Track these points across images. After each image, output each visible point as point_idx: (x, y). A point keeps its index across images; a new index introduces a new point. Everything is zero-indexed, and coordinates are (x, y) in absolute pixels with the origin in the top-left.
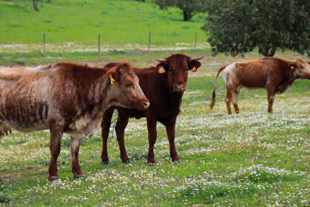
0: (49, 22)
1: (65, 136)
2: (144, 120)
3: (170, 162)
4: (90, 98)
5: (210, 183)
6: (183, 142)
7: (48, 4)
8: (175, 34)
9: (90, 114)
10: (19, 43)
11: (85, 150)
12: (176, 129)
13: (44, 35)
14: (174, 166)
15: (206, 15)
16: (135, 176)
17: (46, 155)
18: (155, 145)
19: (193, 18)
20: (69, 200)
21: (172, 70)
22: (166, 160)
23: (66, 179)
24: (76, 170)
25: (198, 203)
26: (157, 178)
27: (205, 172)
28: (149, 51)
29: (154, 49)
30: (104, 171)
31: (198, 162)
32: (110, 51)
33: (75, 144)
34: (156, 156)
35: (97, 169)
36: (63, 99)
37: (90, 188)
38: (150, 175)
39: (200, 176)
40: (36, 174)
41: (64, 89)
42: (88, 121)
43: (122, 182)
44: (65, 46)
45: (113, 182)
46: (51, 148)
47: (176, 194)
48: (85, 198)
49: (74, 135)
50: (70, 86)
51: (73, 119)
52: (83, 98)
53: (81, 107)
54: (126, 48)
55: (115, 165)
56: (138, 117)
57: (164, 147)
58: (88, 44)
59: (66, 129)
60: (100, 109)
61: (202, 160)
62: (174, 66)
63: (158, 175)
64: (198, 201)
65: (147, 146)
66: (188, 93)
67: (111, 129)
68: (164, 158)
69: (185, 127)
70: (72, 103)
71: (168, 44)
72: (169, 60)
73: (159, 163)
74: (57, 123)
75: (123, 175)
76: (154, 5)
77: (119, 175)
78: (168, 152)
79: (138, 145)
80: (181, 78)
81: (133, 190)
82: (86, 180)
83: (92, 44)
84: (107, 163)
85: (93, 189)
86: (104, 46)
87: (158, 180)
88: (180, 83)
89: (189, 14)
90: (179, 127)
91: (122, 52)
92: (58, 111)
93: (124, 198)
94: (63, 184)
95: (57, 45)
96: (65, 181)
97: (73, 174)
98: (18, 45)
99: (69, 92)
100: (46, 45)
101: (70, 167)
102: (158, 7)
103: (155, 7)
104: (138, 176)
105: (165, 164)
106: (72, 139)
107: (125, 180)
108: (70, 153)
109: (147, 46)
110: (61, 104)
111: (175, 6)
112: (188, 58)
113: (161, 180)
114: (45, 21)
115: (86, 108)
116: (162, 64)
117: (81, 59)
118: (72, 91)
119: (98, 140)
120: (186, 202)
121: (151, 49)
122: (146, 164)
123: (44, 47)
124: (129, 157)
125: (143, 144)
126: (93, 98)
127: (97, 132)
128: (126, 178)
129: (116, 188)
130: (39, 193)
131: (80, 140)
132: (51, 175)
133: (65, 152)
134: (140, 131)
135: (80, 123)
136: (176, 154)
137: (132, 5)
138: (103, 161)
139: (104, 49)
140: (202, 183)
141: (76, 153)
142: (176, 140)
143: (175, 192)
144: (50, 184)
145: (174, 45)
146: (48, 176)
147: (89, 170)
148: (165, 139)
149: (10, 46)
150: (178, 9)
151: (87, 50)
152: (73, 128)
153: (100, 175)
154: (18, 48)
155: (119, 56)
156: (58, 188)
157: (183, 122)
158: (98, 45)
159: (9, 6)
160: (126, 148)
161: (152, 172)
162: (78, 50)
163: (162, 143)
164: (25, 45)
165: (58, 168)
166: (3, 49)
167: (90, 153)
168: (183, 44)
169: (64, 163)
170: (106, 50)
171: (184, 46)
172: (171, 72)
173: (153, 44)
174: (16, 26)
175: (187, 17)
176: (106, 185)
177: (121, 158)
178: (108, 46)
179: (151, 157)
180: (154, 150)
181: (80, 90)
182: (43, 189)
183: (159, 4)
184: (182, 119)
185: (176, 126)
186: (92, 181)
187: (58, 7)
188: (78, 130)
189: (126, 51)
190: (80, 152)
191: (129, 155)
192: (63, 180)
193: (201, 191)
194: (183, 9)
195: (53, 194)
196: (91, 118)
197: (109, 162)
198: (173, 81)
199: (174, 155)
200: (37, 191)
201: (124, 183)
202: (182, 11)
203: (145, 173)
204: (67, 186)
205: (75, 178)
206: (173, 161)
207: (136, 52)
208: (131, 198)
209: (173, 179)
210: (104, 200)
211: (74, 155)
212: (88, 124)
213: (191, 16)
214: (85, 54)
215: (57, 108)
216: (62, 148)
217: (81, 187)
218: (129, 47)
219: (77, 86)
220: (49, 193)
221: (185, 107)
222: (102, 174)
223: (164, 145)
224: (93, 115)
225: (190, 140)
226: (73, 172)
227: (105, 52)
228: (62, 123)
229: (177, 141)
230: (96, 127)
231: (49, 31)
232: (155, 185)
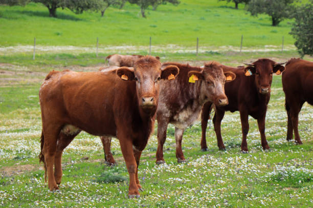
0: (155, 27)
1: (171, 127)
2: (237, 113)
3: (261, 150)
4: (190, 93)
5: (298, 170)
6: (273, 133)
7: (154, 12)
8: (264, 37)
9: (191, 108)
10: (129, 45)
11: (186, 138)
12: (266, 122)
13: (150, 38)
14: (265, 154)
15: (293, 21)
16: (231, 162)
17: (153, 142)
18: (248, 135)
19: (281, 23)
20: (174, 181)
21: (258, 73)
22: (258, 149)
23: (171, 164)
24: (180, 155)
25: (288, 187)
26: (250, 164)
27: (293, 160)
28: (241, 52)
29: (245, 51)
30: (203, 157)
31: (287, 151)
32: (207, 52)
33: (179, 133)
34: (249, 145)
35: (197, 155)
36: (169, 94)
37: (192, 172)
38: (244, 161)
39: (289, 164)
40: (146, 159)
41: (170, 85)
42: (190, 113)
43: (219, 167)
44: (168, 48)
45: (212, 167)
47: (268, 179)
48: (188, 180)
49: (178, 125)
50: (174, 83)
51: (177, 112)
53: (184, 102)
54: (221, 50)
55: (213, 152)
56: (232, 111)
57: (256, 137)
58: (187, 46)
59: (171, 120)
61: (290, 149)
62: (260, 69)
63: (251, 161)
64: (288, 185)
65: (241, 136)
66: (276, 89)
67: (209, 121)
68: (256, 146)
69: (274, 119)
70: (176, 98)
71: (258, 46)
72: (255, 64)
73: (252, 151)
74: (164, 115)
75: (221, 161)
76: (246, 12)
77: (217, 161)
78: (260, 141)
79: (232, 135)
80: (266, 81)
81: (229, 174)
82: (188, 164)
83: (191, 46)
84: (206, 150)
85: (194, 172)
86: (201, 47)
87: (251, 166)
88: (266, 86)
89: (277, 19)
90: (268, 120)
91: (217, 53)
92: (164, 104)
93: (222, 181)
94: (169, 168)
95: (161, 47)
96: (170, 165)
97: (177, 159)
98: (128, 47)
99: (174, 88)
100: (152, 47)
101: (174, 153)
102: (249, 14)
103: (246, 14)
104: (233, 162)
105: (258, 152)
106: (177, 129)
107: (223, 165)
108: (174, 140)
109: (240, 48)
110: (167, 98)
111: (264, 13)
112: (273, 63)
113: (254, 166)
114: (151, 26)
115: (187, 103)
116: (249, 68)
117: (182, 58)
118: (176, 88)
119: (197, 130)
120: (277, 186)
121: (243, 51)
122: (239, 151)
123: (150, 48)
124: (225, 145)
125: (237, 134)
126: (193, 94)
127: (197, 123)
128: (223, 163)
129: (214, 172)
130: (149, 175)
131: (183, 130)
132: (158, 160)
133: (169, 139)
134: (234, 122)
135: (183, 116)
136: (266, 143)
137: (227, 11)
138: (202, 148)
139: (201, 51)
140: (291, 170)
141: (180, 141)
142: (266, 131)
143: (267, 177)
144: (157, 167)
145: (263, 46)
146: (156, 160)
147: (191, 156)
148: (256, 130)
149: (121, 47)
150: (267, 16)
151: (187, 51)
152: (177, 120)
153: (201, 161)
154: (128, 49)
155: (214, 56)
156: (164, 171)
157: (272, 115)
158: (196, 47)
159: (121, 14)
160: (223, 137)
161: (246, 159)
162: (179, 51)
163: (254, 134)
164: (134, 47)
165: (164, 154)
166: (115, 50)
167: (192, 141)
168: (271, 46)
169: (168, 149)
170: (203, 51)
171: (272, 48)
172: (258, 75)
173: (244, 46)
174: (127, 30)
175: (275, 23)
176: (206, 170)
177: (219, 146)
178: (205, 47)
179: (244, 146)
180: (247, 140)
181: (183, 87)
182: (152, 171)
183: (251, 11)
184: (271, 113)
185: (266, 118)
186: (193, 166)
187: (163, 14)
188: (181, 121)
189: (221, 53)
190: (183, 141)
191: (225, 143)
192: (168, 164)
193: (290, 177)
194: (272, 16)
195: (160, 175)
196: (192, 111)
197: (207, 149)
198: (259, 84)
199: (264, 144)
200: (146, 173)
201: (221, 168)
202: (271, 17)
203: (240, 160)
204: (172, 169)
205: (179, 162)
206: (264, 149)
207: (230, 53)
208: (228, 181)
209: (264, 166)
210: (205, 183)
211: (178, 143)
212: (190, 116)
213: (279, 22)
214: (185, 55)
215: (164, 102)
216: (167, 136)
217: (184, 170)
218: (224, 48)
219: (181, 83)
220: (156, 175)
221: (273, 102)
222: (202, 160)
223: (256, 135)
224: (194, 109)
225: (279, 131)
226: (177, 157)
227: (203, 53)
228: (168, 115)
229: (267, 132)
230: (197, 118)
231: (155, 34)
232: (249, 171)
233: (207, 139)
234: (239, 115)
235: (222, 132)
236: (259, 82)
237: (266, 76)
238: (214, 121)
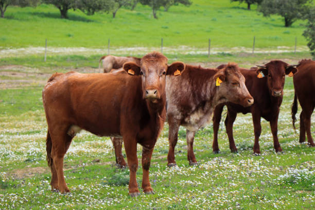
0: (166, 28)
1: (182, 129)
2: (249, 115)
3: (274, 153)
4: (202, 95)
5: (311, 172)
6: (285, 135)
7: (166, 13)
8: (276, 39)
9: (203, 110)
10: (140, 46)
11: (197, 140)
12: (278, 124)
13: (162, 40)
14: (277, 157)
15: (306, 22)
16: (243, 165)
17: (164, 144)
18: (260, 138)
20: (186, 184)
21: (271, 76)
22: (271, 151)
23: (183, 166)
24: (191, 158)
25: (300, 190)
26: (263, 167)
27: (306, 163)
28: (253, 53)
29: (258, 52)
30: (215, 159)
31: (300, 153)
32: (219, 53)
33: (191, 135)
34: (261, 147)
35: (209, 157)
36: (180, 96)
37: (204, 174)
38: (257, 163)
39: (301, 166)
40: (157, 161)
41: (181, 87)
42: (201, 115)
43: (231, 169)
44: (179, 49)
45: (224, 170)
46: (169, 139)
47: (280, 181)
48: (200, 183)
49: (189, 128)
50: (186, 84)
51: (189, 114)
52: (197, 95)
53: (195, 103)
54: (232, 51)
55: (225, 155)
56: (245, 113)
57: (268, 139)
58: (199, 48)
59: (183, 122)
60: (211, 106)
61: (303, 152)
62: (272, 71)
63: (264, 164)
64: (301, 188)
65: (253, 138)
66: (289, 91)
67: (221, 123)
68: (268, 149)
69: (286, 121)
70: (188, 100)
71: (270, 48)
72: (268, 65)
73: (265, 153)
74: (175, 117)
75: (232, 163)
76: (259, 13)
77: (228, 163)
78: (273, 143)
79: (244, 137)
80: (279, 84)
81: (241, 177)
82: (200, 167)
83: (203, 47)
84: (218, 153)
85: (206, 175)
86: (213, 49)
87: (264, 168)
88: (278, 89)
89: (290, 20)
90: (281, 122)
91: (229, 55)
92: (175, 106)
93: (234, 184)
94: (180, 170)
95: (172, 48)
96: (182, 167)
97: (188, 162)
98: (139, 48)
99: (185, 90)
100: (163, 48)
101: (185, 156)
102: (262, 15)
103: (259, 15)
104: (246, 165)
105: (270, 154)
106: (188, 131)
107: (235, 168)
108: (186, 142)
109: (252, 49)
110: (178, 100)
111: (277, 14)
112: (285, 65)
113: (266, 169)
114: (163, 28)
115: (199, 105)
116: (262, 70)
117: (193, 60)
118: (188, 90)
119: (209, 132)
120: (290, 189)
121: (255, 52)
122: (251, 154)
123: (162, 50)
124: (237, 147)
125: (249, 136)
126: (205, 96)
127: (209, 125)
128: (235, 166)
129: (226, 175)
130: (160, 177)
131: (194, 132)
132: (169, 162)
133: (181, 141)
134: (246, 124)
135: (194, 118)
136: (279, 146)
137: (239, 12)
138: (214, 150)
139: (214, 52)
140: (304, 173)
141: (191, 144)
142: (279, 133)
143: (279, 179)
144: (168, 170)
145: (275, 48)
146: (167, 162)
147: (202, 159)
148: (269, 132)
149: (133, 49)
150: (280, 17)
151: (199, 52)
152: (188, 122)
153: (212, 164)
154: (139, 51)
155: (226, 58)
156: (176, 173)
157: (284, 117)
158: (208, 48)
159: (132, 14)
160: (235, 140)
161: (258, 162)
162: (191, 53)
163: (267, 136)
164: (146, 48)
165: (175, 156)
166: (127, 52)
167: (203, 143)
168: (284, 47)
169: (180, 152)
170: (215, 52)
171: (285, 49)
172: (270, 78)
173: (257, 47)
174: (138, 32)
175: (288, 24)
176: (218, 172)
177: (231, 148)
178: (217, 49)
179: (256, 148)
180: (259, 142)
181: (195, 89)
182: (163, 174)
183: (263, 12)
184: (284, 115)
185: (279, 120)
186: (205, 168)
187: (175, 15)
188: (192, 123)
189: (233, 54)
190: (194, 143)
191: (237, 145)
192: (179, 167)
193: (303, 179)
194: (285, 16)
195: (172, 178)
196: (203, 113)
197: (219, 152)
198: (272, 86)
199: (277, 147)
200: (158, 176)
201: (233, 170)
202: (284, 18)
203: (252, 162)
204: (184, 172)
205: (190, 165)
206: (277, 151)
207: (243, 55)
208: (240, 184)
209: (277, 168)
210: (216, 185)
211: (189, 145)
212: (201, 118)
213: (292, 23)
214: (197, 56)
215: (175, 104)
216: (178, 138)
217: (195, 173)
218: (236, 50)
219: (192, 85)
220: (168, 178)
221: (285, 103)
222: (214, 163)
223: (269, 137)
224: (205, 111)
225: (292, 133)
226: (189, 159)
227: (215, 55)
228: (179, 117)
229: (280, 135)
230: (208, 121)
231: (166, 36)
232: (261, 173)
233: (218, 141)
234: (251, 117)
235: (234, 134)
236: (271, 84)
237: (279, 78)
238: (226, 122)
